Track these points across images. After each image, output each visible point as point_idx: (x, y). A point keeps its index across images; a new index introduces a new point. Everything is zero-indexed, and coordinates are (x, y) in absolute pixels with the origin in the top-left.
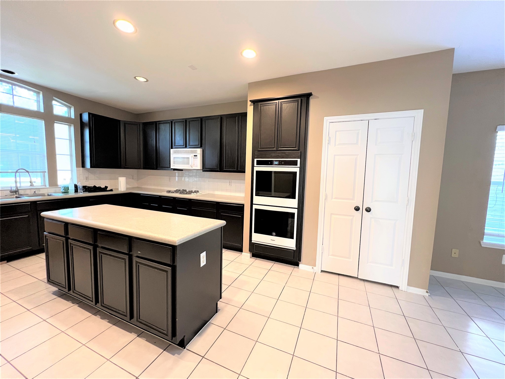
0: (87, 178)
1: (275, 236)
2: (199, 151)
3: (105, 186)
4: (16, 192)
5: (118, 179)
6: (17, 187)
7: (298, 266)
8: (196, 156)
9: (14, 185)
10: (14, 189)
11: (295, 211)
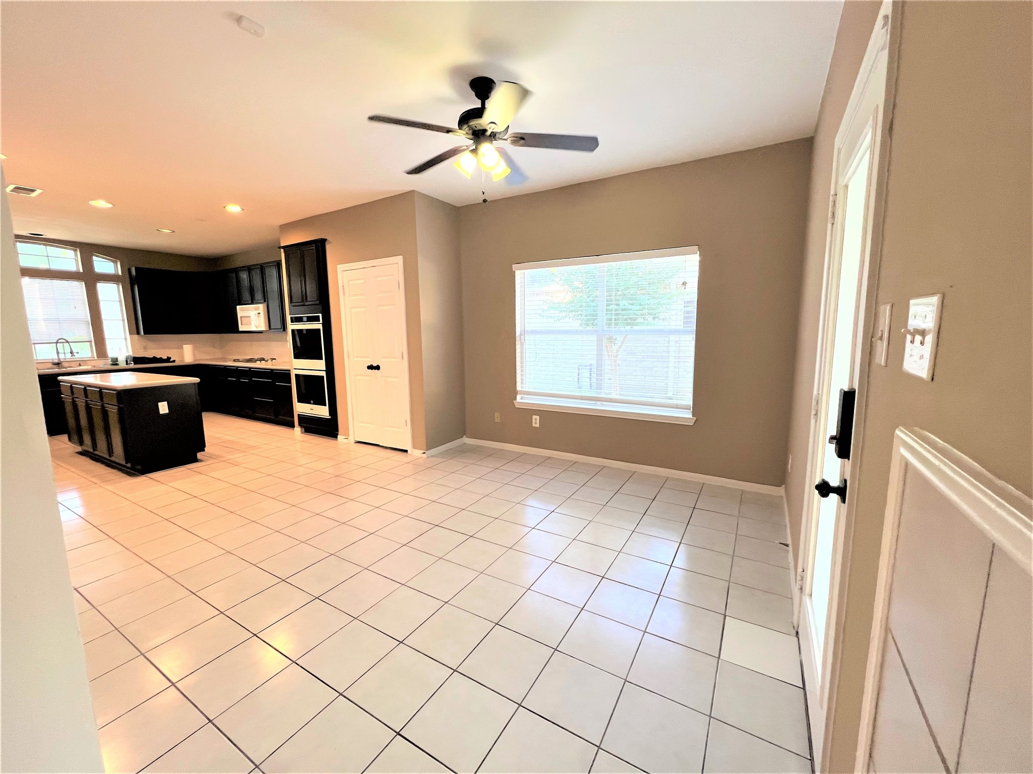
0: (145, 348)
1: (313, 404)
2: (261, 307)
3: (168, 357)
4: (58, 364)
5: (182, 348)
6: (59, 359)
7: (337, 438)
8: (260, 313)
9: (56, 357)
10: (57, 361)
11: (324, 374)
